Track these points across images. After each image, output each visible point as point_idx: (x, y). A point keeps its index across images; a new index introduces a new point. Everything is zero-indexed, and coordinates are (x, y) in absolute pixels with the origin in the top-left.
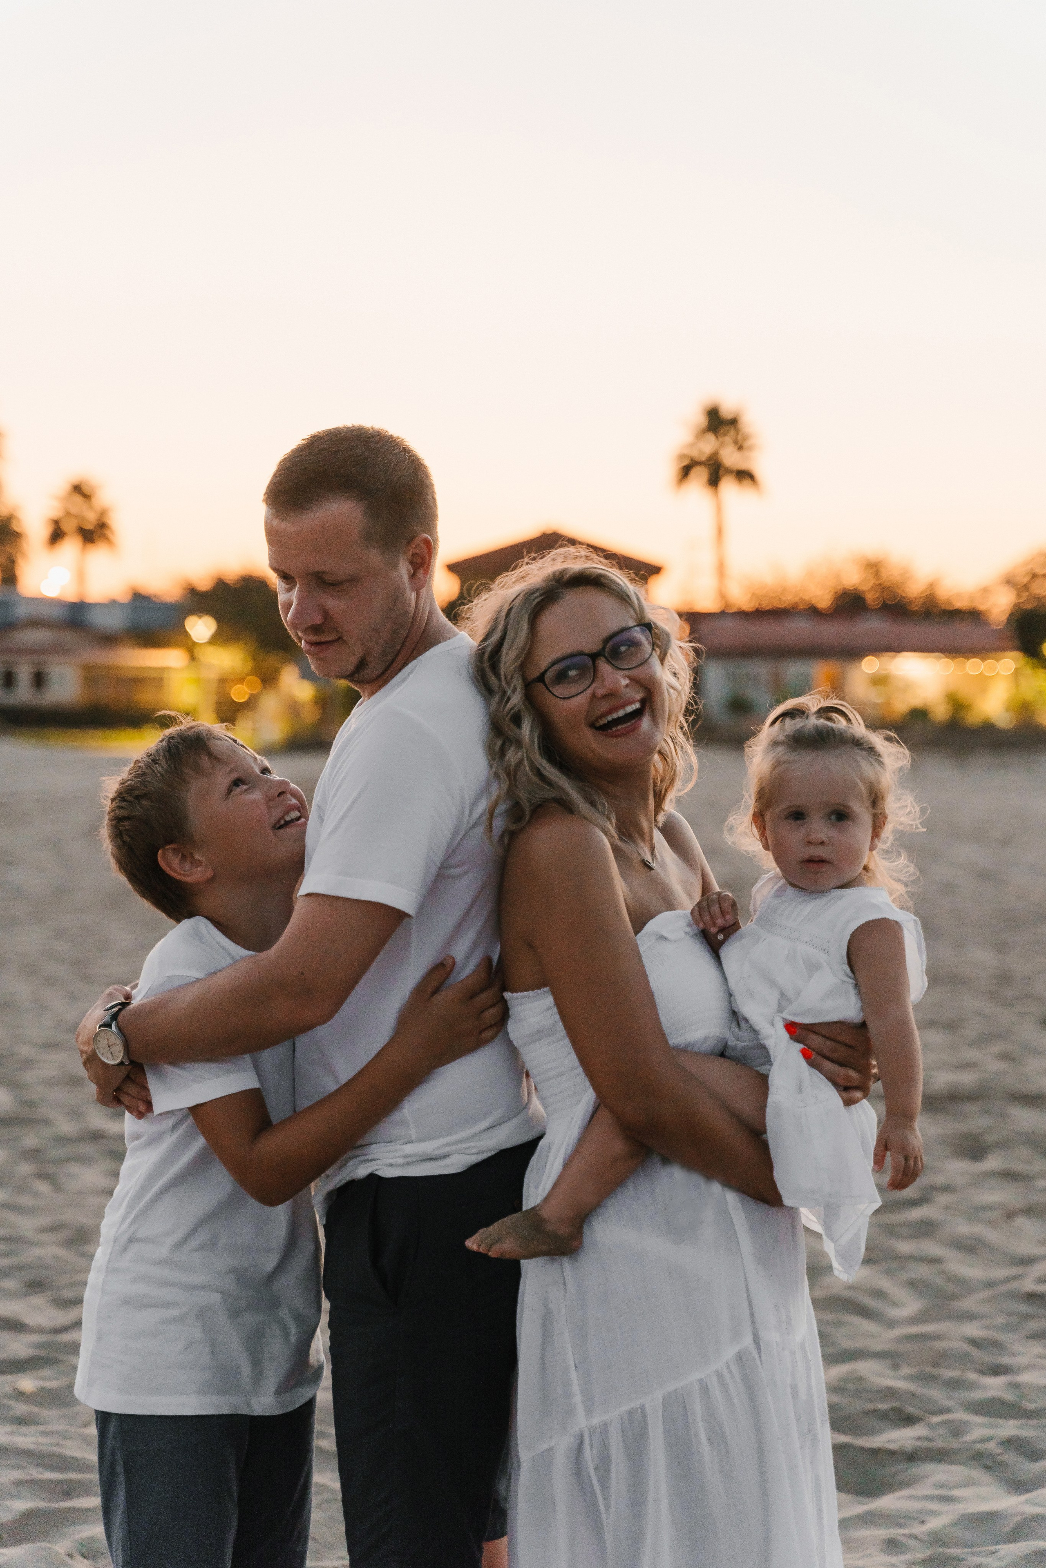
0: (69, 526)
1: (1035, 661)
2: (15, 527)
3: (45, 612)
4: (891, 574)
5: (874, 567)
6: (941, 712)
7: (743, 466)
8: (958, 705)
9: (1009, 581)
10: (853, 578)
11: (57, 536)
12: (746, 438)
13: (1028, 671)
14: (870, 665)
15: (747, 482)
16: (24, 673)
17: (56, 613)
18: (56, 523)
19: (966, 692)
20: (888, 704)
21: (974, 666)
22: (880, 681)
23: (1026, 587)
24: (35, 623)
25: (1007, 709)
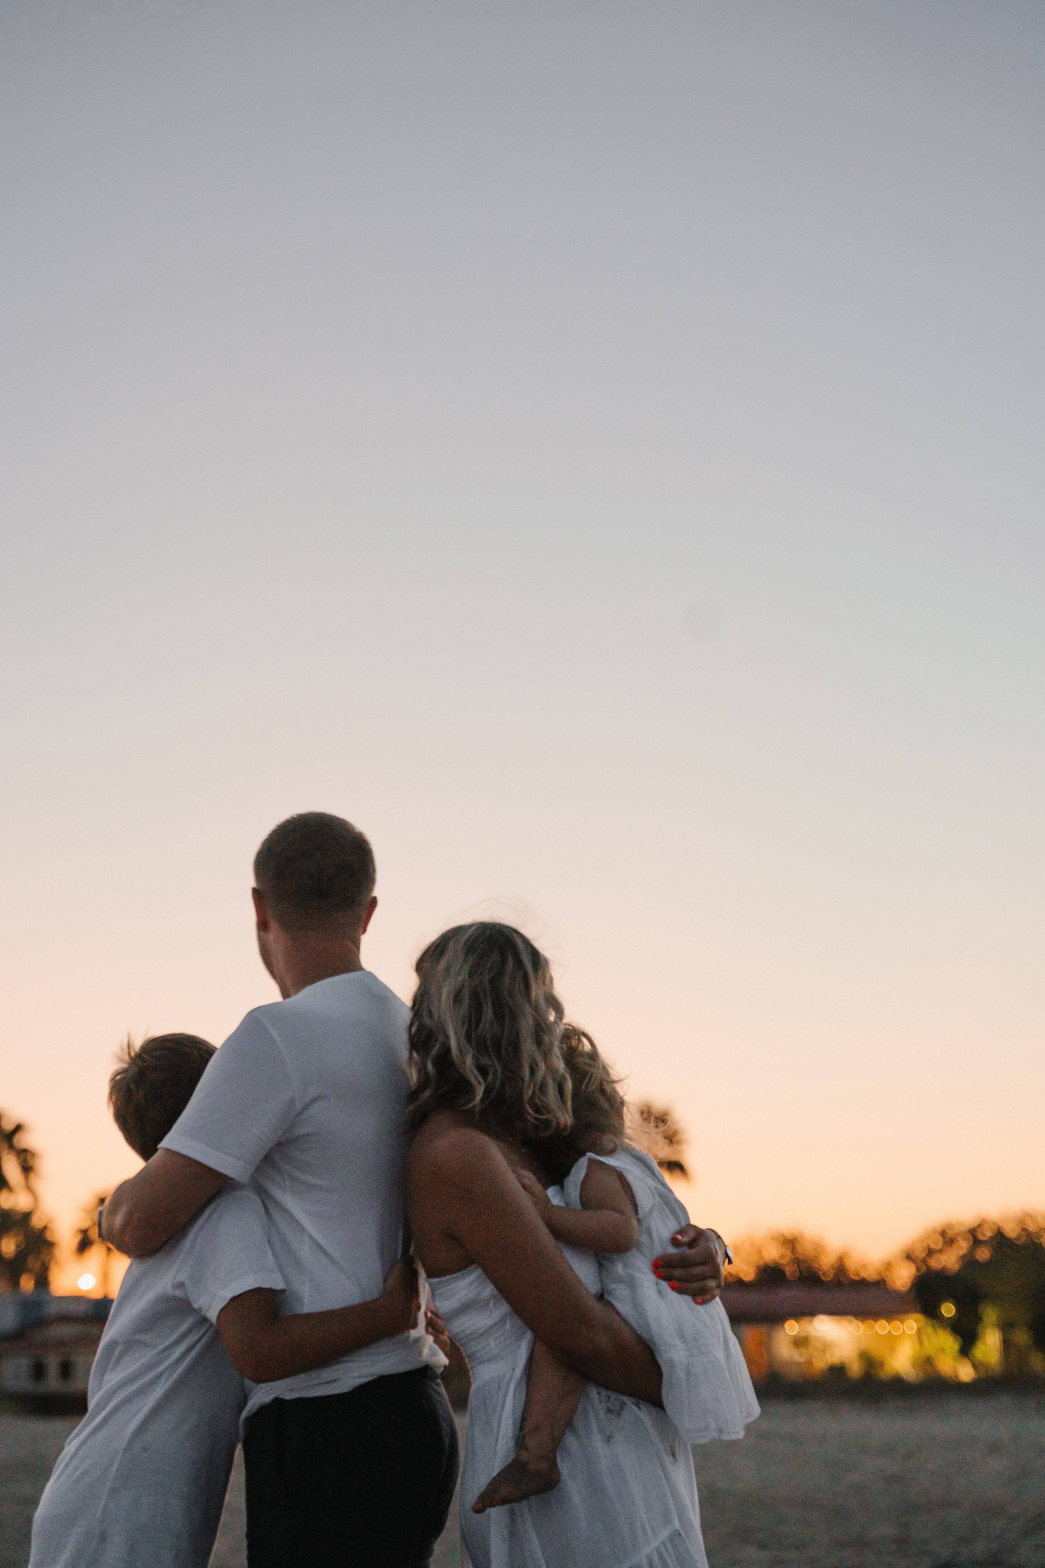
0: (94, 1234)
1: (934, 1321)
2: (49, 1236)
3: (73, 1308)
4: (806, 1250)
5: (790, 1243)
6: (855, 1369)
7: (674, 1158)
8: (870, 1362)
9: (909, 1257)
10: (773, 1253)
11: (84, 1245)
12: (675, 1133)
13: (930, 1330)
14: (792, 1328)
15: (678, 1173)
16: (53, 1364)
17: (82, 1308)
18: (84, 1232)
19: (877, 1350)
20: (809, 1363)
21: (882, 1327)
22: (800, 1342)
23: (924, 1261)
24: (65, 1318)
25: (914, 1366)
